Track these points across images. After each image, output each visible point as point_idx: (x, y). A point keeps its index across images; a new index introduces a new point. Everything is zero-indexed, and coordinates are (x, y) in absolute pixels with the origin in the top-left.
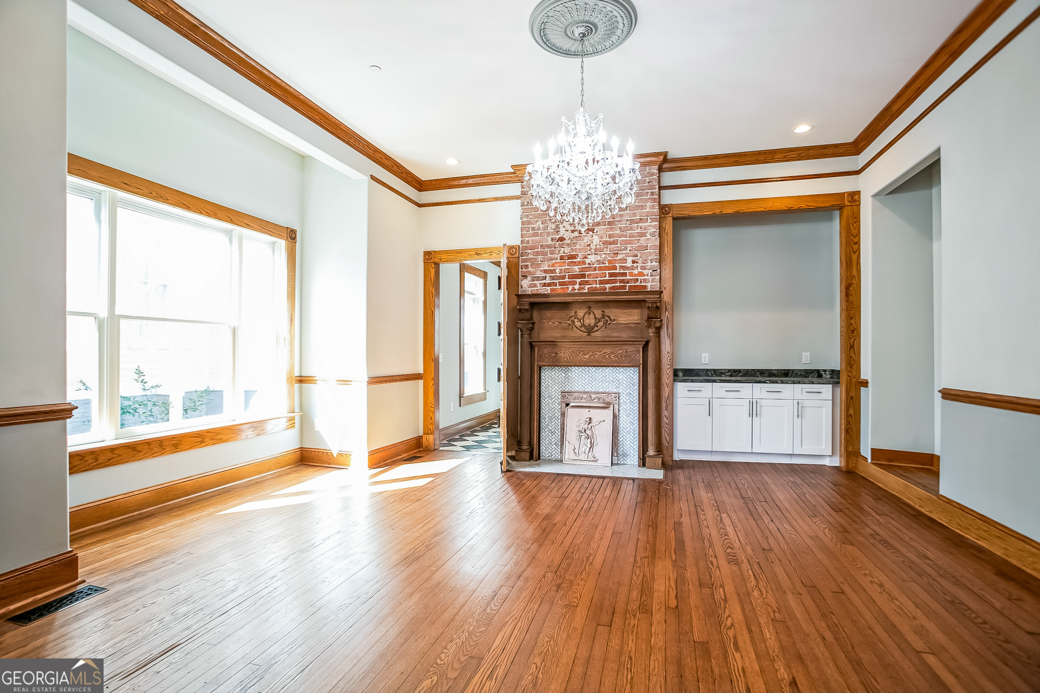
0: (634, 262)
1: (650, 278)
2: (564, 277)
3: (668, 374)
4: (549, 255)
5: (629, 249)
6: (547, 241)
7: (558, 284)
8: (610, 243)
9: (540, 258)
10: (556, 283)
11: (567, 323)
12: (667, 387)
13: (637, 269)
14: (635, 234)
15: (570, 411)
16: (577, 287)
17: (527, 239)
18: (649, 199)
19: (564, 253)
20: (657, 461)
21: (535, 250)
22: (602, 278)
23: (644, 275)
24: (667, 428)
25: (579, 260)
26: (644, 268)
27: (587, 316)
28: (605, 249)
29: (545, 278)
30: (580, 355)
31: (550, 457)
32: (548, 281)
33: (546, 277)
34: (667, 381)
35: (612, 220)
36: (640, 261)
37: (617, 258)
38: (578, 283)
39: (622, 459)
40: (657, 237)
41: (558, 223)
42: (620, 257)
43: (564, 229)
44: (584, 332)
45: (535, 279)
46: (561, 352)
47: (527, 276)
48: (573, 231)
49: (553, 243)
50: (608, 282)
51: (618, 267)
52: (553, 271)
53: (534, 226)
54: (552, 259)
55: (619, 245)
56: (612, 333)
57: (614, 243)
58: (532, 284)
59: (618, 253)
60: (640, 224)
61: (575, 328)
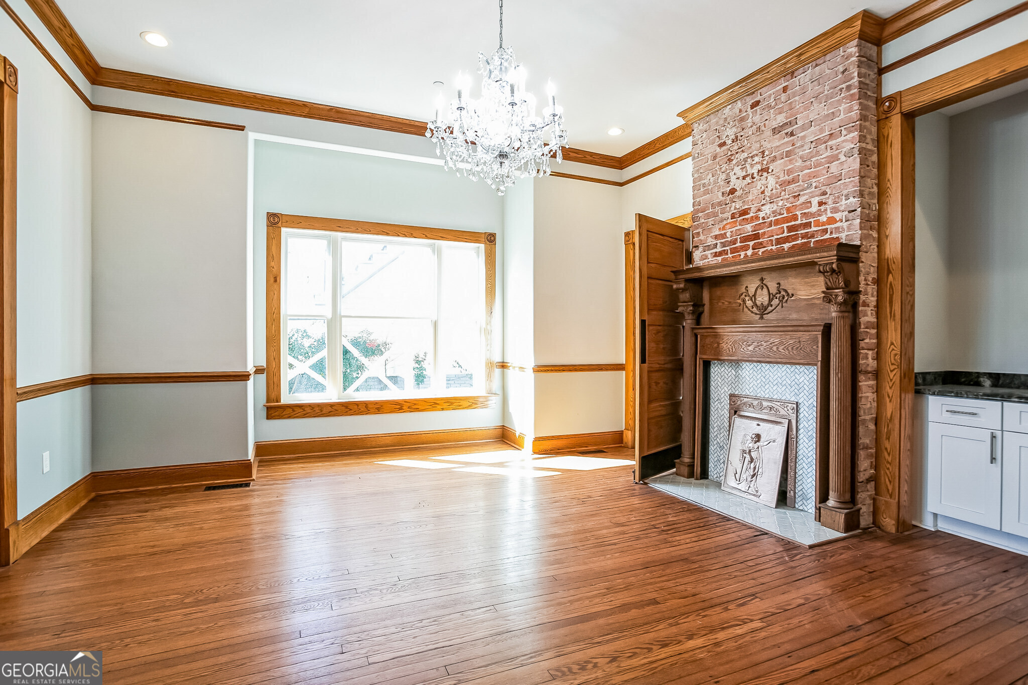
0: (821, 204)
1: (845, 225)
2: (734, 242)
3: (891, 380)
4: (720, 215)
5: (814, 185)
6: (718, 197)
7: (729, 251)
8: (789, 183)
9: (711, 221)
10: (727, 250)
11: (737, 303)
12: (890, 401)
13: (826, 214)
14: (823, 161)
15: (738, 421)
16: (749, 252)
17: (698, 200)
18: (843, 98)
19: (735, 208)
20: (837, 518)
21: (706, 212)
22: (778, 235)
23: (836, 222)
24: (888, 469)
25: (752, 214)
26: (835, 210)
27: (759, 290)
28: (783, 193)
29: (716, 246)
30: (743, 346)
31: (718, 479)
32: (719, 249)
33: (717, 244)
34: (890, 392)
35: (791, 148)
36: (830, 201)
37: (798, 203)
38: (751, 248)
39: (801, 503)
40: (856, 155)
41: (728, 171)
42: (802, 199)
43: (735, 177)
44: (756, 314)
45: (707, 248)
46: (724, 342)
47: (698, 246)
48: (744, 178)
49: (724, 198)
50: (786, 240)
51: (799, 216)
52: (723, 236)
53: (705, 181)
54: (722, 220)
55: (801, 183)
56: (790, 314)
57: (793, 181)
58: (703, 255)
59: (799, 195)
60: (830, 143)
61: (746, 310)
